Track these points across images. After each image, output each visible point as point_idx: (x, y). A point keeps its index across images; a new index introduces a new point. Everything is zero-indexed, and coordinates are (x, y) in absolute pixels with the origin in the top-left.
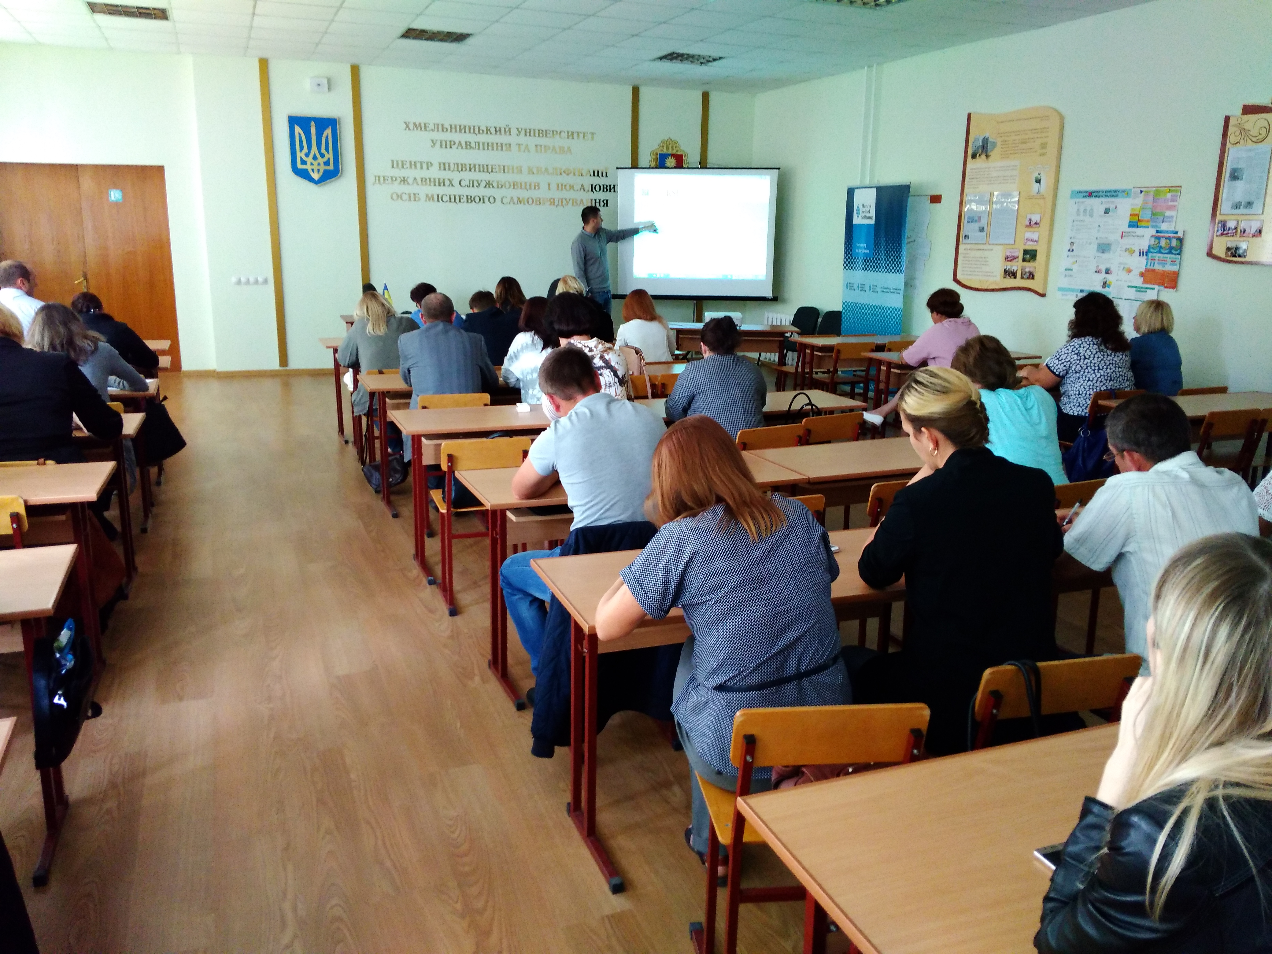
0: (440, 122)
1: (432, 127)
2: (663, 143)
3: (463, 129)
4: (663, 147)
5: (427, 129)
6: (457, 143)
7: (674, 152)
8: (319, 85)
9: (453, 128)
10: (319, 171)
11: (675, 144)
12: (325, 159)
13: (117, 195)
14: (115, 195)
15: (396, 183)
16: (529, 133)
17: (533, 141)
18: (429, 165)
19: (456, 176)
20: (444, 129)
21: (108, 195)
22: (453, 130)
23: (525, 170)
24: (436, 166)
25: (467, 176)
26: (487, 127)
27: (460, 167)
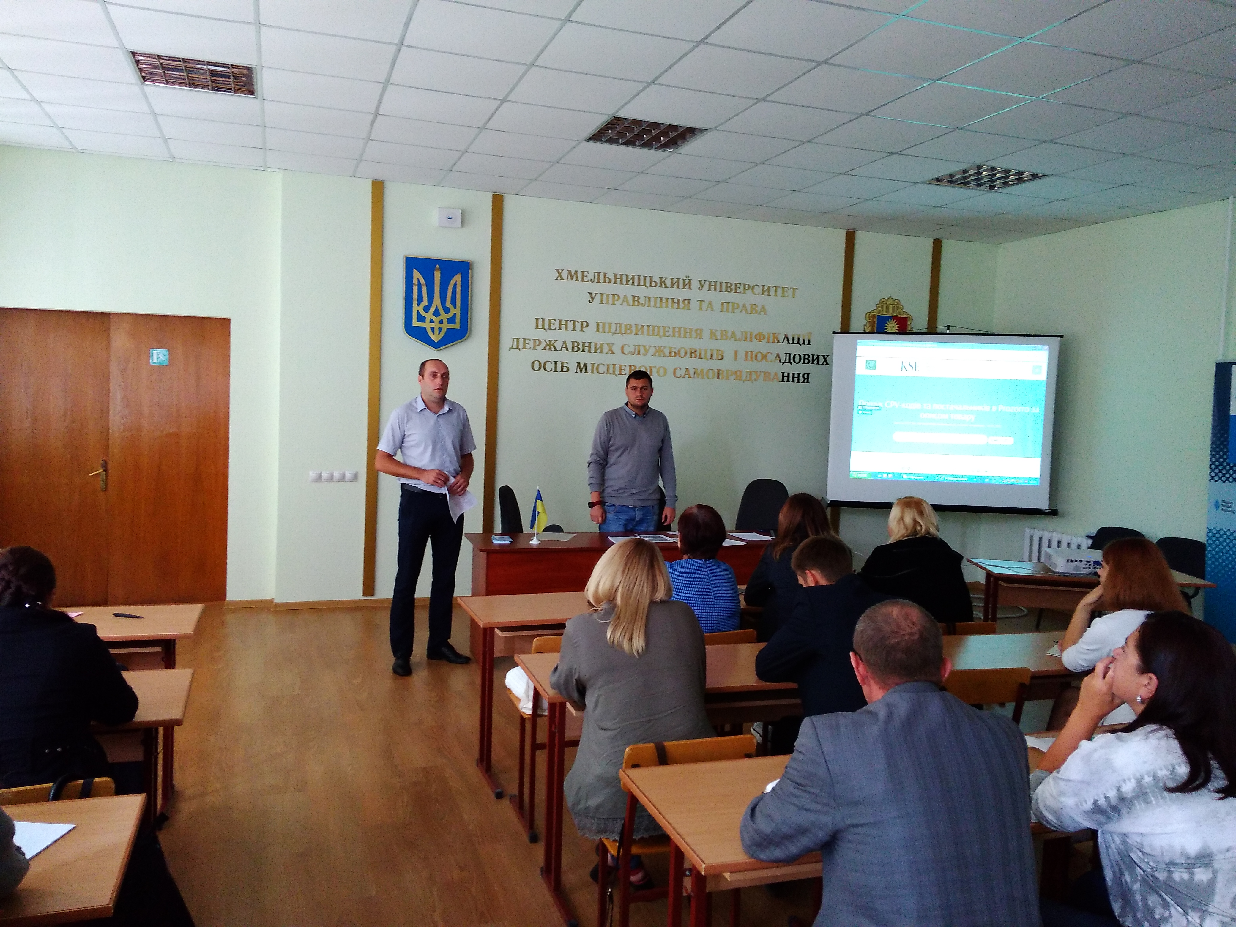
0: (602, 271)
1: (591, 276)
2: (882, 302)
3: (631, 280)
4: (882, 307)
5: (585, 278)
6: (622, 297)
7: (895, 315)
8: (450, 218)
9: (619, 279)
10: (440, 329)
11: (897, 305)
12: (450, 315)
13: (161, 356)
14: (159, 356)
15: (540, 348)
16: (713, 286)
17: (717, 297)
18: (584, 325)
19: (618, 340)
20: (607, 280)
21: (149, 356)
22: (618, 281)
23: (706, 334)
24: (593, 326)
25: (632, 340)
26: (661, 278)
27: (624, 329)
